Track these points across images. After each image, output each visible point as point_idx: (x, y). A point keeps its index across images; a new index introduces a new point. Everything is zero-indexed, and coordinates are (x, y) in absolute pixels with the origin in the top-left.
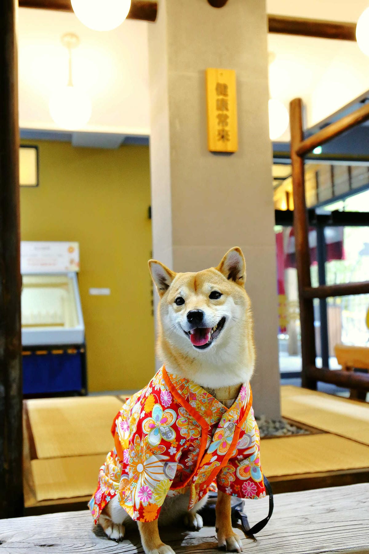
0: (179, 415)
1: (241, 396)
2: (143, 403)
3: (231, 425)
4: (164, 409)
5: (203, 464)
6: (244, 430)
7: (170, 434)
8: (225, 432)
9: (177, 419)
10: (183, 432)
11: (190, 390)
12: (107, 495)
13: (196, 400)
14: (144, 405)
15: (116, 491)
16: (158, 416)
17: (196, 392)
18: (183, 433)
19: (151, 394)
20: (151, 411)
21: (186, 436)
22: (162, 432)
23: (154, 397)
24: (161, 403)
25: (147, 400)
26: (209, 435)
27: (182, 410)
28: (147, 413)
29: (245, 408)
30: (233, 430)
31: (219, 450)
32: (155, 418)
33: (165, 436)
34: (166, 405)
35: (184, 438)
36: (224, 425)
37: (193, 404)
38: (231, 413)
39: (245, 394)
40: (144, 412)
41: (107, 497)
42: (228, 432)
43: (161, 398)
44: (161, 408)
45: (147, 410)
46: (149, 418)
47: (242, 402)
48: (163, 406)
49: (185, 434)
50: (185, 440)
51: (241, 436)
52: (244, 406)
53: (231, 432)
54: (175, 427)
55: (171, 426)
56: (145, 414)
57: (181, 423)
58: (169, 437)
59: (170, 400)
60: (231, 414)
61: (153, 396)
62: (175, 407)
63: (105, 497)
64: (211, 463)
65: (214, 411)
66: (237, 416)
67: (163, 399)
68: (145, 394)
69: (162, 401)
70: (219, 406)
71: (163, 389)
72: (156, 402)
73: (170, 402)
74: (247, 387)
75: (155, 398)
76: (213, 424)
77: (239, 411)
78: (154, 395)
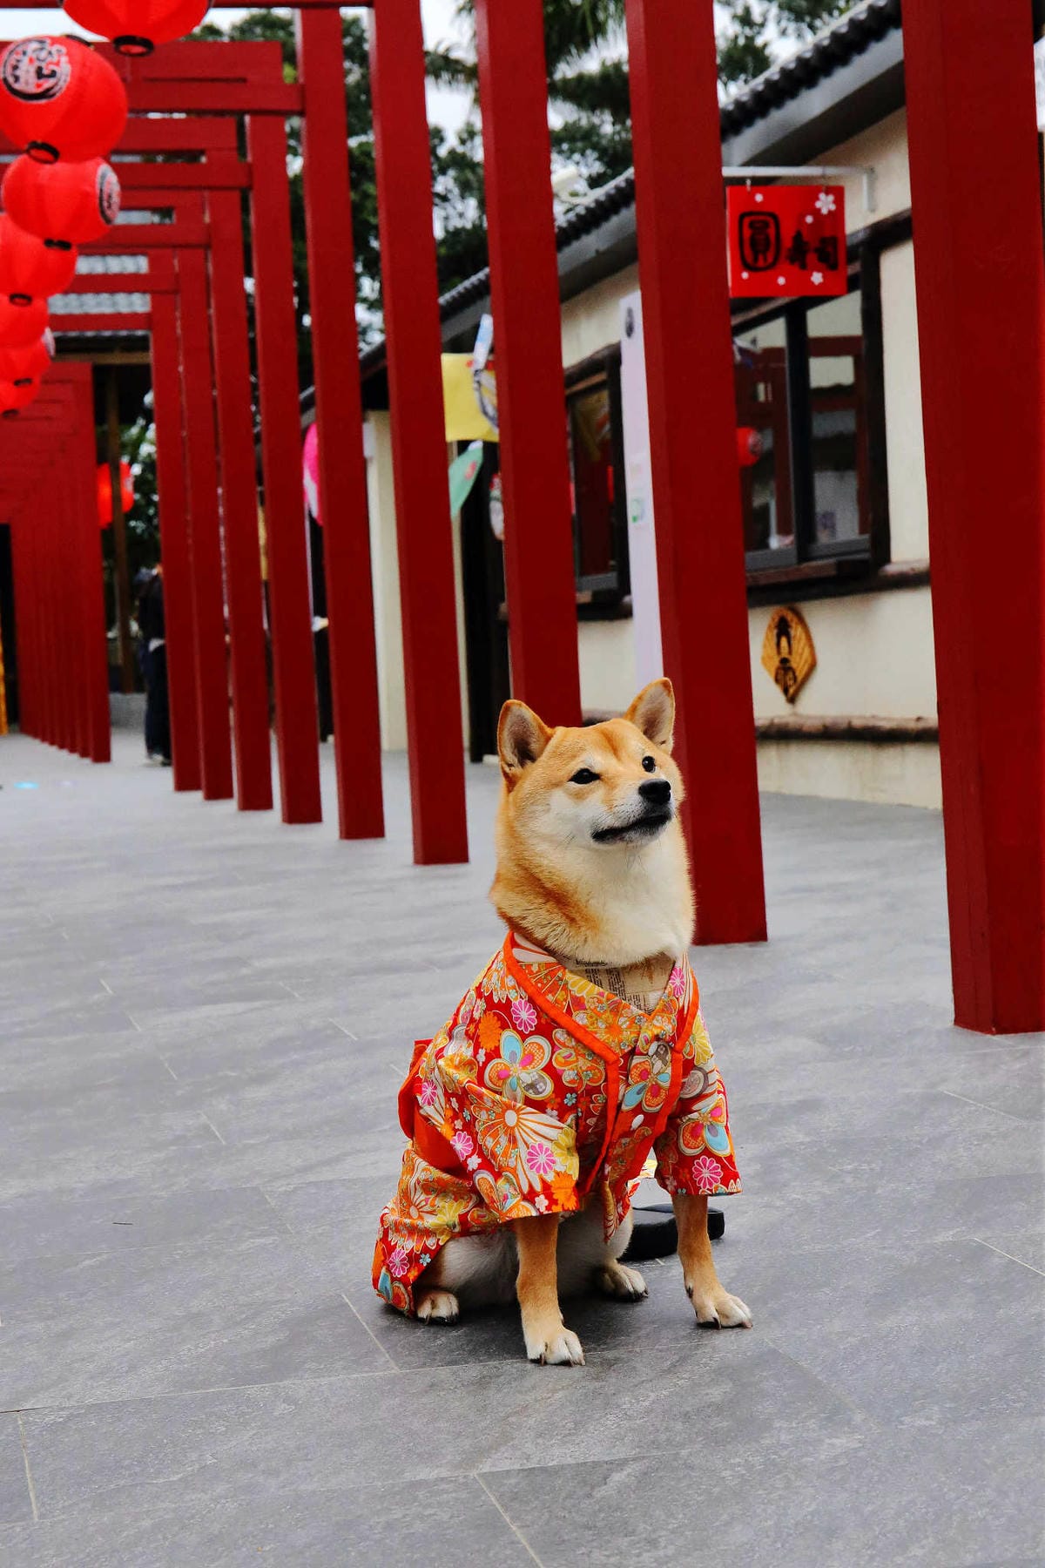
0: (555, 1044)
1: (673, 987)
2: (474, 1034)
3: (662, 1049)
4: (524, 1037)
5: (617, 1136)
6: (690, 1058)
7: (541, 1084)
8: (653, 1065)
9: (553, 1053)
10: (568, 1076)
11: (570, 991)
12: (421, 1254)
13: (585, 1009)
14: (478, 1036)
15: (439, 1240)
16: (513, 1054)
17: (584, 994)
18: (568, 1079)
19: (488, 1012)
20: (497, 1045)
21: (576, 1085)
22: (523, 1083)
23: (496, 1018)
24: (515, 1028)
25: (480, 1025)
26: (622, 1074)
27: (559, 1034)
28: (488, 1051)
29: (686, 1012)
30: (669, 1057)
31: (646, 1102)
32: (508, 1059)
33: (531, 1091)
34: (526, 1028)
35: (572, 1090)
36: (647, 1050)
37: (580, 1018)
38: (657, 1021)
39: (683, 983)
40: (482, 1052)
41: (423, 1256)
42: (658, 1065)
43: (514, 1016)
44: (518, 1037)
45: (487, 1045)
46: (496, 1061)
47: (678, 999)
48: (520, 1033)
49: (572, 1082)
50: (574, 1095)
51: (686, 1073)
52: (683, 1006)
53: (665, 1063)
54: (549, 1069)
55: (542, 1069)
56: (486, 1054)
57: (563, 1061)
58: (540, 1090)
59: (534, 1017)
60: (658, 1024)
61: (492, 1015)
62: (545, 1028)
63: (418, 1257)
64: (634, 1131)
65: (624, 1026)
66: (671, 1026)
67: (517, 1019)
68: (472, 1015)
69: (517, 1023)
70: (632, 1012)
71: (513, 995)
72: (504, 1027)
73: (533, 1021)
74: (684, 969)
75: (500, 1018)
76: (626, 1051)
77: (674, 1017)
78: (495, 1014)
